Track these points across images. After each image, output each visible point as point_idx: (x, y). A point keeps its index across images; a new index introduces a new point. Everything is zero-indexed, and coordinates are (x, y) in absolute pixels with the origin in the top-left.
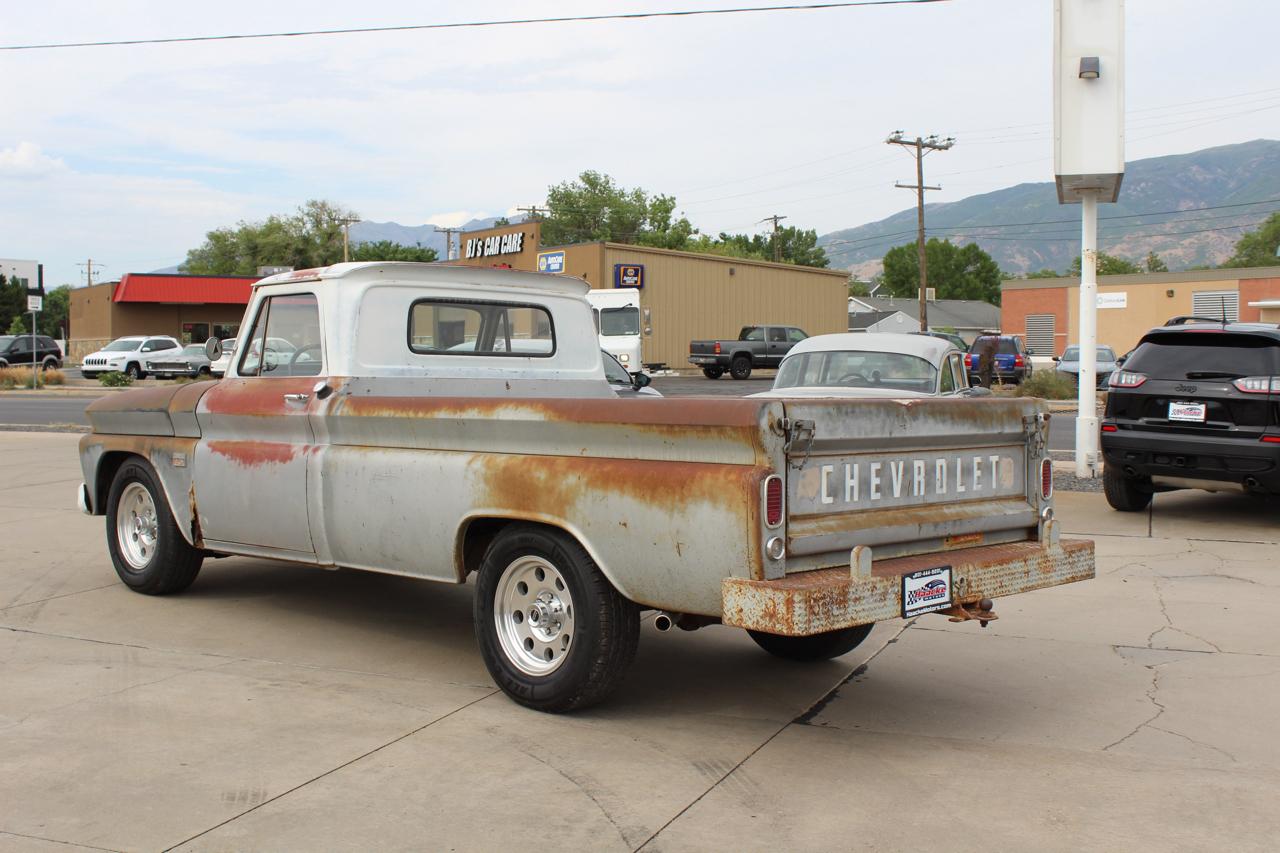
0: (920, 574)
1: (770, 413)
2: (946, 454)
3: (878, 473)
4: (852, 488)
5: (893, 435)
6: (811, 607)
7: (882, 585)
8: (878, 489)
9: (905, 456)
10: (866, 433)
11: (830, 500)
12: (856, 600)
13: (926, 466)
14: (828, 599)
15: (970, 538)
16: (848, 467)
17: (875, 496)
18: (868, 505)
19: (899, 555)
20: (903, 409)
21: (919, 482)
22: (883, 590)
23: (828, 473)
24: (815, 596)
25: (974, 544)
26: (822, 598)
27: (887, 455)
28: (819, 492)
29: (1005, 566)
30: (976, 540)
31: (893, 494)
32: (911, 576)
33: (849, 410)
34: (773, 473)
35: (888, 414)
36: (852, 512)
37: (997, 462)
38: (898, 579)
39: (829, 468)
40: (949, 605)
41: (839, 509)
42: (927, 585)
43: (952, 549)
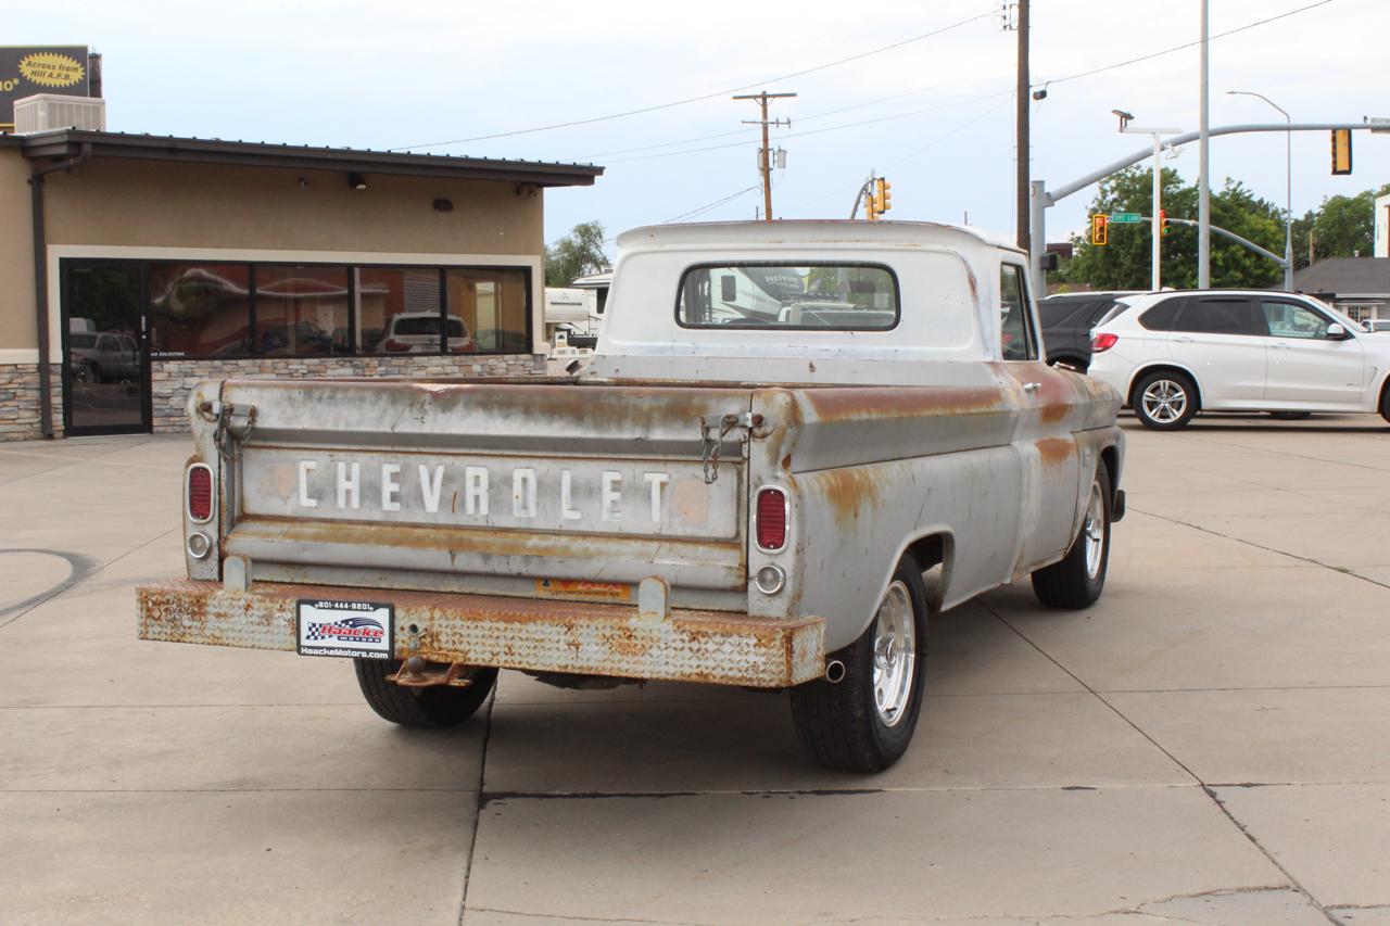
0: (327, 604)
1: (199, 395)
2: (535, 463)
3: (395, 477)
4: (348, 492)
5: (397, 430)
6: (149, 610)
7: (262, 605)
8: (394, 497)
9: (449, 460)
10: (347, 424)
11: (313, 503)
12: (219, 615)
13: (490, 475)
14: (175, 606)
15: (598, 589)
16: (341, 466)
17: (387, 505)
18: (376, 516)
19: (443, 589)
20: (428, 397)
21: (477, 498)
22: (263, 612)
23: (308, 471)
24: (154, 599)
25: (609, 599)
26: (164, 603)
27: (413, 457)
28: (296, 489)
29: (517, 625)
30: (617, 594)
31: (423, 507)
32: (313, 603)
33: (325, 396)
34: (200, 461)
35: (394, 402)
36: (351, 522)
37: (663, 485)
38: (294, 605)
39: (312, 465)
40: (385, 656)
41: (329, 515)
42: (346, 622)
43: (556, 597)
